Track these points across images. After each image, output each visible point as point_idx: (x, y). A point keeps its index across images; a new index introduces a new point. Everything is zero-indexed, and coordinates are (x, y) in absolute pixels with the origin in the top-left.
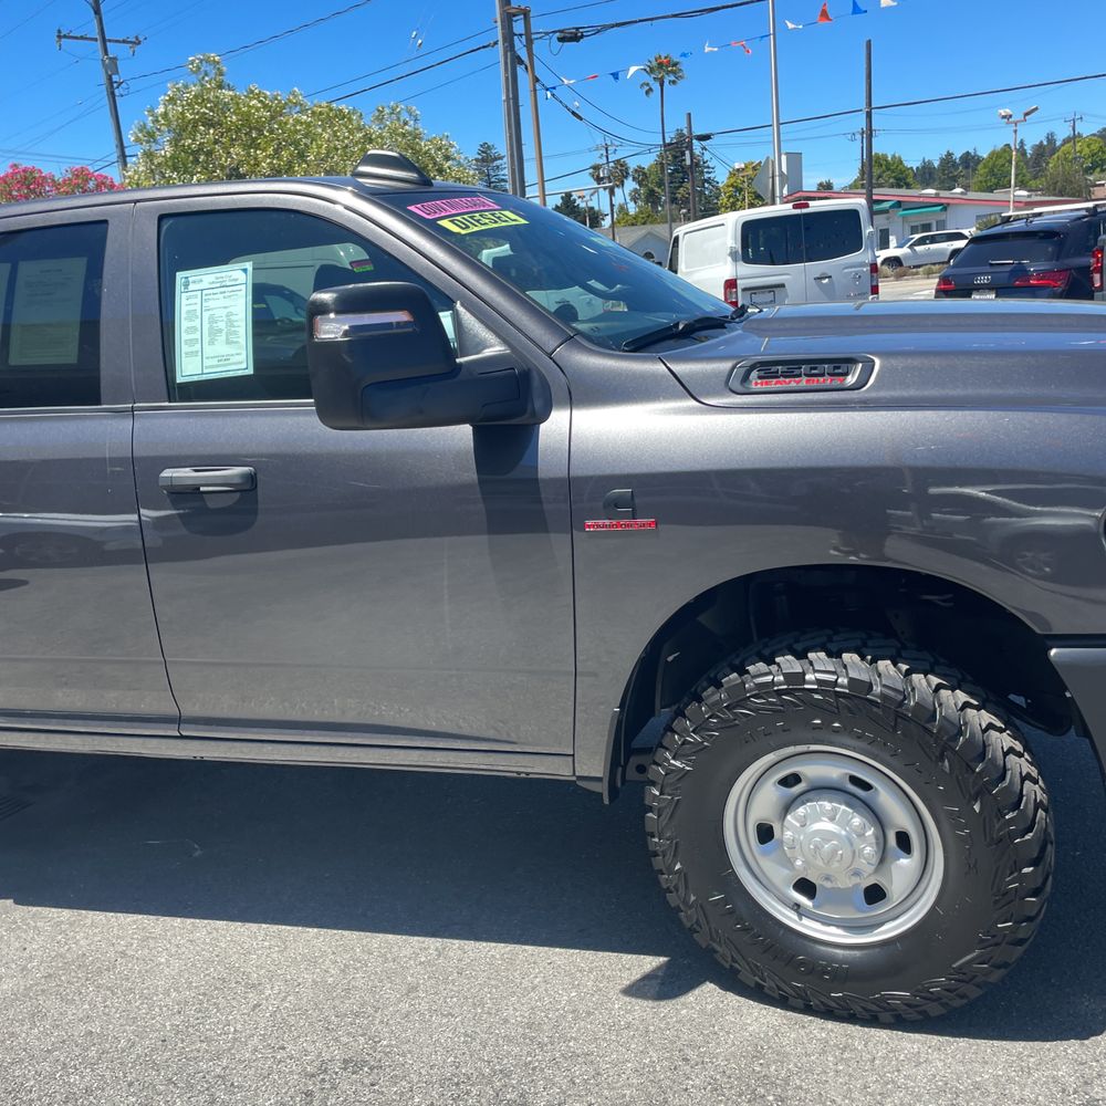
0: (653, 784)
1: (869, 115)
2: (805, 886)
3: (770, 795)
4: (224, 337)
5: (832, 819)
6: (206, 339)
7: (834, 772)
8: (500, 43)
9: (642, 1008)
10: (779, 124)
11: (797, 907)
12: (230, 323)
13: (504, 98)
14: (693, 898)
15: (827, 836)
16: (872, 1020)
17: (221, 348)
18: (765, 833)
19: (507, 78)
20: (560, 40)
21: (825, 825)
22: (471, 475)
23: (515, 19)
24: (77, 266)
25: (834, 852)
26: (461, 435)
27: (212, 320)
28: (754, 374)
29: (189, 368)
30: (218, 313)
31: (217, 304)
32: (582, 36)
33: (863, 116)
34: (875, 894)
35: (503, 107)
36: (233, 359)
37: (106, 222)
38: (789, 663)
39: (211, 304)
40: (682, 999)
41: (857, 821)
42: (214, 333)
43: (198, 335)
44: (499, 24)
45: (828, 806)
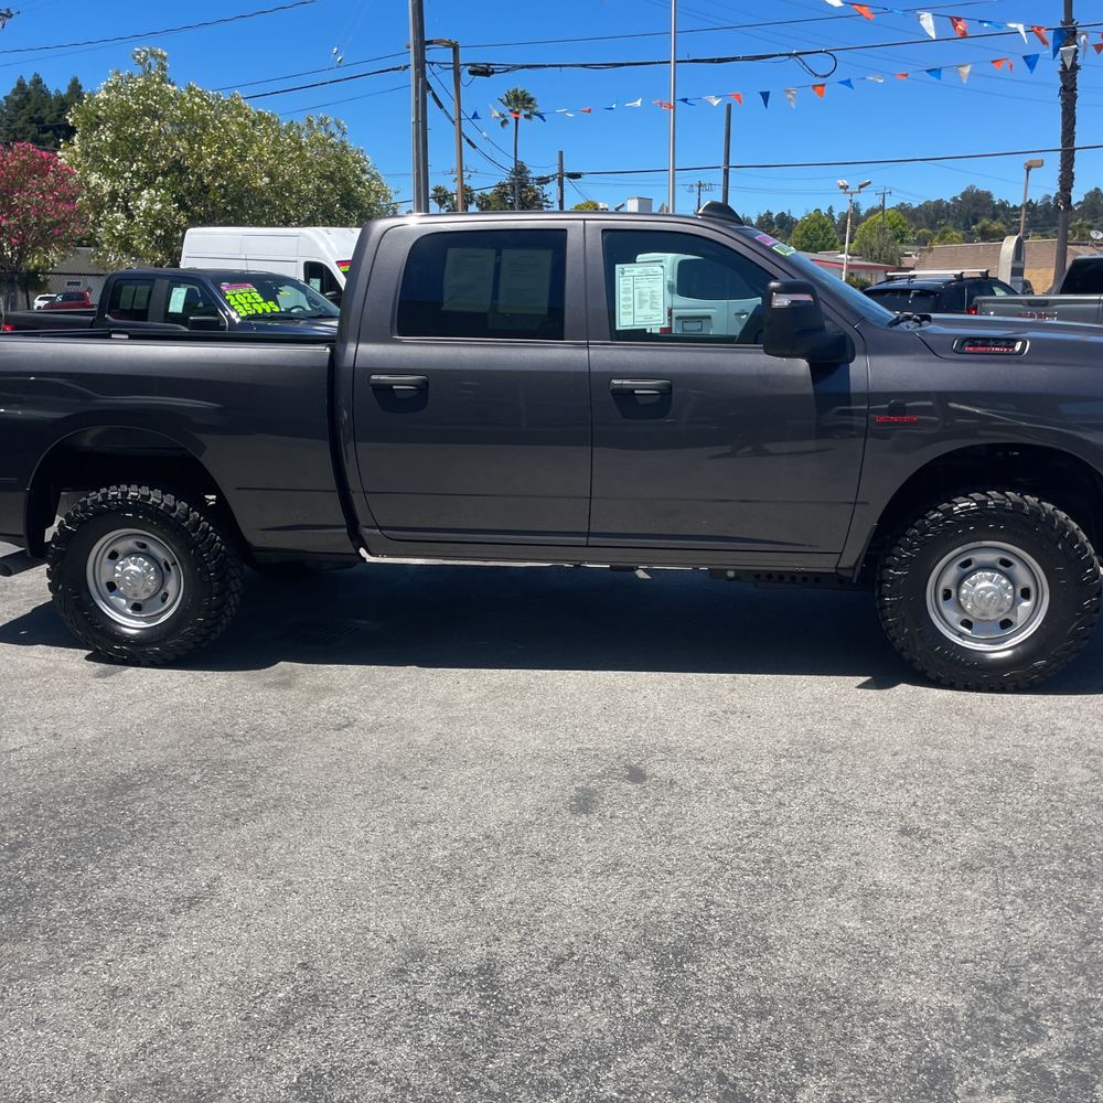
0: (889, 567)
1: (726, 173)
2: (967, 624)
3: (953, 572)
4: (648, 304)
5: (991, 581)
6: (636, 306)
7: (992, 557)
8: (412, 68)
9: (872, 693)
11: (961, 635)
12: (653, 297)
13: (413, 120)
14: (906, 630)
15: (987, 590)
16: (1003, 690)
17: (646, 310)
18: (947, 594)
19: (417, 102)
20: (471, 73)
21: (986, 584)
22: (810, 390)
23: (427, 47)
25: (992, 597)
26: (803, 365)
27: (640, 294)
28: (967, 343)
29: (624, 322)
30: (644, 290)
31: (644, 285)
32: (493, 73)
34: (1006, 624)
35: (412, 129)
36: (654, 318)
37: (565, 230)
38: (976, 496)
39: (638, 285)
40: (892, 689)
41: (1004, 581)
42: (642, 302)
43: (631, 302)
44: (412, 49)
45: (989, 574)
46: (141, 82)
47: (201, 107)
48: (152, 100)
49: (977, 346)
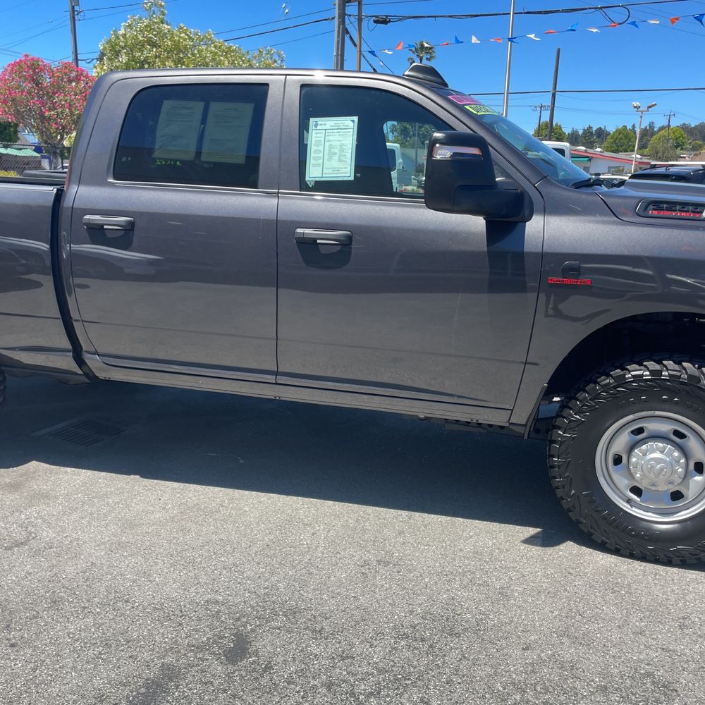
0: (559, 428)
1: (554, 95)
2: (637, 491)
3: (624, 439)
4: (337, 158)
5: (662, 452)
6: (326, 157)
7: (666, 428)
8: (336, 19)
9: (536, 550)
10: (508, 93)
11: (629, 501)
12: (342, 150)
13: (335, 54)
14: (573, 492)
15: (658, 461)
16: (669, 563)
17: (335, 163)
18: (618, 460)
19: (338, 42)
20: (375, 22)
21: (657, 455)
22: (483, 246)
23: (347, 4)
24: (248, 108)
25: (662, 469)
27: (331, 147)
28: (651, 207)
29: (314, 173)
30: (335, 144)
31: (335, 139)
32: (389, 21)
33: (550, 95)
34: (677, 496)
35: (334, 59)
36: (341, 171)
37: (267, 85)
38: (652, 365)
39: (330, 138)
40: (557, 547)
41: (676, 454)
42: (331, 155)
43: (321, 155)
44: (337, 6)
45: (660, 445)
46: (146, 22)
47: (185, 40)
48: (152, 34)
49: (662, 209)
